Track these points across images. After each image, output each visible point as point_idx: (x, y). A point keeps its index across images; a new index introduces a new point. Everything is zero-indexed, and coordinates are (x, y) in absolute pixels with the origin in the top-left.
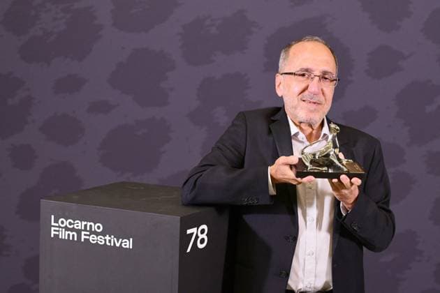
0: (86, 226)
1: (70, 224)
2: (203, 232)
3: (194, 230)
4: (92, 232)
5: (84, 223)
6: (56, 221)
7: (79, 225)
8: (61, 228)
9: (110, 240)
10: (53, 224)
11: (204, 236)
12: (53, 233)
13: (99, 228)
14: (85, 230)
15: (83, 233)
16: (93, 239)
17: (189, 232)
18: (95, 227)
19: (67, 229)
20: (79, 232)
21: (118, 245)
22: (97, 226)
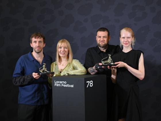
2: (91, 82)
3: (89, 82)
4: (64, 84)
6: (56, 82)
7: (61, 82)
9: (68, 86)
11: (92, 83)
12: (55, 85)
14: (62, 83)
16: (64, 86)
17: (87, 82)
19: (58, 84)
20: (61, 84)
21: (70, 87)
22: (65, 82)
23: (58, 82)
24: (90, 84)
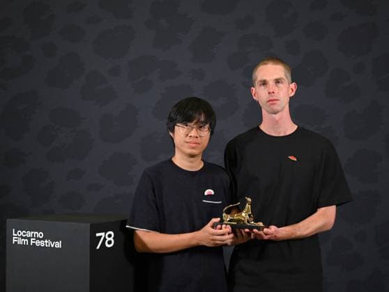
0: (33, 234)
1: (24, 234)
2: (110, 236)
3: (103, 234)
4: (37, 239)
5: (32, 233)
6: (16, 233)
7: (29, 234)
8: (19, 237)
9: (47, 243)
10: (14, 235)
11: (111, 239)
12: (14, 241)
13: (41, 235)
14: (33, 237)
15: (32, 239)
16: (38, 243)
17: (98, 235)
18: (38, 236)
19: (22, 237)
20: (29, 239)
21: (52, 246)
22: (40, 235)
23: (22, 233)
24: (105, 239)
